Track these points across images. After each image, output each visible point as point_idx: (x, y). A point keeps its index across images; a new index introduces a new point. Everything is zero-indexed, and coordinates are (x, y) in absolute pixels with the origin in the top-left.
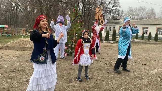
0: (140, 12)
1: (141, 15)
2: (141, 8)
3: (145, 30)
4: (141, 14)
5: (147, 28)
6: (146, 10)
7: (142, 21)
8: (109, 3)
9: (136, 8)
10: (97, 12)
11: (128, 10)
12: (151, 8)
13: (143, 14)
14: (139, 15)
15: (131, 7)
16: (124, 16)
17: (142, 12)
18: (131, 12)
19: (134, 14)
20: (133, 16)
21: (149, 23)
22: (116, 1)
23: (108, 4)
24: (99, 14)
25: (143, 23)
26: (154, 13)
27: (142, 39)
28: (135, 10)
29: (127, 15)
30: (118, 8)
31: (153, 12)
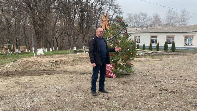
0: (140, 19)
2: (141, 14)
3: (154, 39)
4: (141, 21)
5: (156, 37)
6: (148, 17)
7: (150, 29)
8: (108, 9)
9: (136, 15)
10: (104, 20)
11: (127, 17)
12: (155, 15)
15: (130, 13)
17: (143, 19)
18: (131, 19)
19: (134, 21)
20: (134, 24)
21: (158, 32)
22: (117, 7)
23: (108, 11)
24: (106, 23)
25: (150, 32)
26: (159, 20)
27: (158, 50)
31: (157, 19)
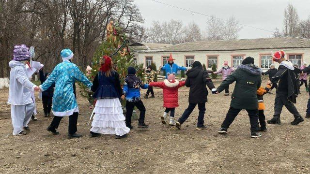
0: (172, 31)
1: (174, 35)
2: (173, 22)
3: (190, 61)
4: (174, 33)
6: (183, 27)
8: (121, 14)
9: (166, 23)
10: (111, 31)
11: (153, 27)
12: (192, 24)
13: (178, 33)
14: (171, 35)
15: (156, 21)
16: (146, 37)
17: (175, 30)
18: (158, 30)
19: (163, 33)
20: (162, 38)
22: (134, 11)
23: (121, 17)
26: (197, 32)
28: (163, 26)
29: (151, 35)
30: (139, 24)
31: (195, 30)
